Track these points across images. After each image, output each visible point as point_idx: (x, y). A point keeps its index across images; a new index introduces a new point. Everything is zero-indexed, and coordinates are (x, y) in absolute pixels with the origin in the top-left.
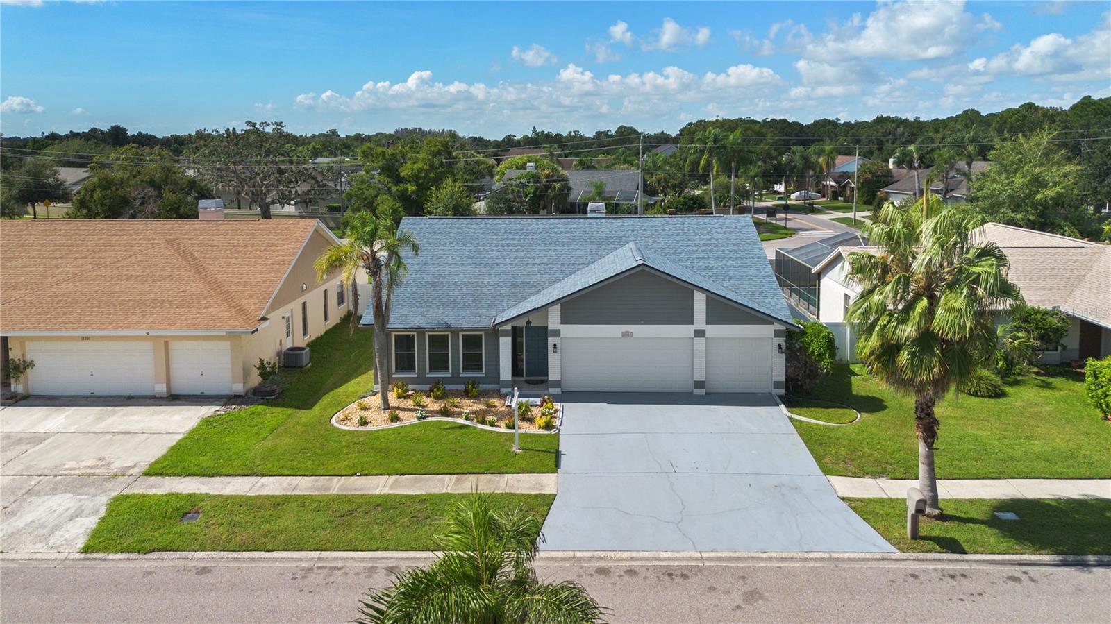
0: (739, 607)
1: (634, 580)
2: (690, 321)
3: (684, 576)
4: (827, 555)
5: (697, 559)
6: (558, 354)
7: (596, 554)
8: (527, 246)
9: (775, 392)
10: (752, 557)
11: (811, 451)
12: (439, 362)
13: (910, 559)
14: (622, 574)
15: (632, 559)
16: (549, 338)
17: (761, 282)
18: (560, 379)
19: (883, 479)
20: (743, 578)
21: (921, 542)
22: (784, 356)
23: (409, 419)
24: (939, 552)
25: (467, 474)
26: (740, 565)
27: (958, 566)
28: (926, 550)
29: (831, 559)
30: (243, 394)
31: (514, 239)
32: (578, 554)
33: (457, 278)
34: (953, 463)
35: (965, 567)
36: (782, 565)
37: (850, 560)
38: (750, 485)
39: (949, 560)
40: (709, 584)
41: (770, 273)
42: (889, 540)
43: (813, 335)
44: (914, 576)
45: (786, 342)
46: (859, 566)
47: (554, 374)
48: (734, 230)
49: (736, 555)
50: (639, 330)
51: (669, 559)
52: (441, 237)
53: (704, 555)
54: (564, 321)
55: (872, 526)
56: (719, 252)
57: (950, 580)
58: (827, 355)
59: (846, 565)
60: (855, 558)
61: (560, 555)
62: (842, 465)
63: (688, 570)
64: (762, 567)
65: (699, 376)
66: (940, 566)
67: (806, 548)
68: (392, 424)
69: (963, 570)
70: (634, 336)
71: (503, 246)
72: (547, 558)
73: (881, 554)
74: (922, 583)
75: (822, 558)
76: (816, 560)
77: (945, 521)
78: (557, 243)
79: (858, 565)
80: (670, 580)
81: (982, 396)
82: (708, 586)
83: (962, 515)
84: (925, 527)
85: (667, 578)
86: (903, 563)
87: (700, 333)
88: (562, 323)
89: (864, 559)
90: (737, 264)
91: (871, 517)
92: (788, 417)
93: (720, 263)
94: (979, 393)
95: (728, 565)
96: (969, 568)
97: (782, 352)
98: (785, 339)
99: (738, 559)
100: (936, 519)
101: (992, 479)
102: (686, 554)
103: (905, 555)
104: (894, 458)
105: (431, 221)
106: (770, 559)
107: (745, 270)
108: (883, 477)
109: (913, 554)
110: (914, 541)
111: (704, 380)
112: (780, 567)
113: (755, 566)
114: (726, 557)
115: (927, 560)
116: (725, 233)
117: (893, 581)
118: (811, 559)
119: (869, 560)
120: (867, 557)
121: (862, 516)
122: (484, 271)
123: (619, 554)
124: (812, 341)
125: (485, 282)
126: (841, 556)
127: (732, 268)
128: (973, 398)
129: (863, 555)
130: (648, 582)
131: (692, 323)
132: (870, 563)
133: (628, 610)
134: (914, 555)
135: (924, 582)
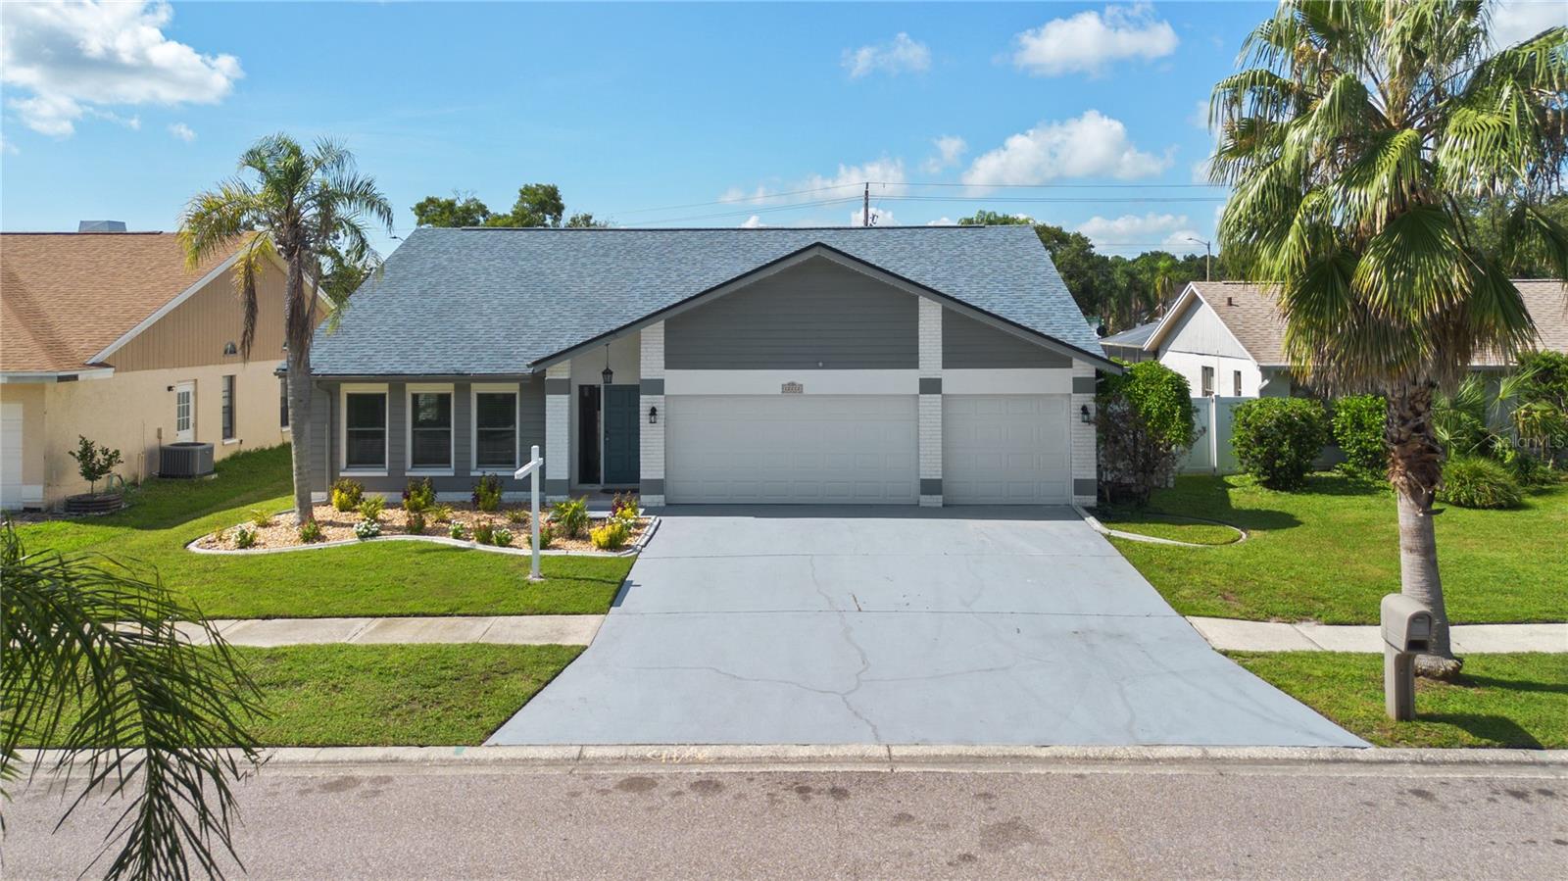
0: (967, 858)
1: (709, 800)
2: (911, 360)
3: (839, 793)
4: (1196, 753)
5: (878, 761)
6: (659, 428)
7: (634, 751)
8: (628, 264)
9: (1075, 500)
10: (1015, 757)
11: (1150, 580)
12: (431, 449)
13: (1403, 762)
14: (684, 788)
15: (720, 760)
16: (641, 397)
17: (1050, 309)
18: (663, 477)
19: (1308, 624)
20: (987, 796)
21: (1424, 726)
22: (1092, 430)
23: (341, 538)
24: (1471, 746)
25: (408, 616)
26: (983, 771)
27: (1525, 774)
28: (1438, 741)
29: (1207, 760)
30: (42, 506)
31: (606, 255)
32: (591, 752)
33: (485, 306)
34: (1456, 597)
35: (1542, 775)
36: (1086, 772)
37: (1254, 762)
38: (1019, 631)
39: (1499, 763)
40: (896, 809)
41: (1066, 298)
42: (1345, 724)
43: (1146, 380)
44: (1419, 793)
45: (1096, 400)
46: (1279, 774)
47: (651, 466)
48: (1002, 244)
49: (972, 751)
50: (816, 380)
51: (811, 760)
52: (476, 254)
53: (896, 751)
54: (671, 362)
55: (1300, 699)
56: (974, 272)
57: (1515, 802)
58: (1177, 414)
59: (1246, 773)
60: (1266, 759)
61: (547, 753)
62: (1218, 601)
63: (851, 780)
64: (1037, 776)
65: (931, 470)
66: (1480, 774)
67: (1145, 738)
68: (305, 545)
69: (1541, 782)
70: (805, 391)
71: (584, 265)
72: (514, 759)
73: (1327, 749)
74: (1444, 808)
75: (1184, 759)
76: (1171, 761)
77: (1472, 687)
78: (684, 261)
79: (1276, 772)
80: (800, 801)
81: (1484, 507)
82: (895, 813)
83: (1506, 678)
84: (1425, 698)
85: (794, 796)
86: (1386, 769)
87: (931, 386)
88: (667, 367)
89: (1288, 761)
90: (1006, 285)
91: (1293, 682)
92: (1103, 534)
93: (975, 286)
94: (1477, 502)
95: (952, 771)
96: (1553, 777)
97: (1089, 422)
98: (1094, 395)
99: (980, 759)
100: (1450, 683)
101: (1548, 622)
102: (853, 750)
103: (1388, 753)
104: (1328, 591)
105: (465, 233)
106: (1058, 760)
107: (1021, 294)
108: (1308, 621)
109: (1407, 751)
110: (1404, 724)
111: (940, 477)
112: (1081, 776)
113: (1020, 774)
114: (950, 756)
115: (1444, 763)
116: (986, 247)
117: (1369, 804)
118: (1157, 760)
119: (1300, 762)
120: (1296, 755)
121: (1272, 681)
122: (540, 296)
123: (690, 751)
124: (1146, 391)
125: (537, 311)
126: (1232, 753)
127: (997, 291)
128: (1466, 510)
129: (1285, 753)
130: (743, 804)
131: (914, 365)
132: (1306, 768)
133: (667, 865)
134: (1412, 753)
135: (1451, 805)
